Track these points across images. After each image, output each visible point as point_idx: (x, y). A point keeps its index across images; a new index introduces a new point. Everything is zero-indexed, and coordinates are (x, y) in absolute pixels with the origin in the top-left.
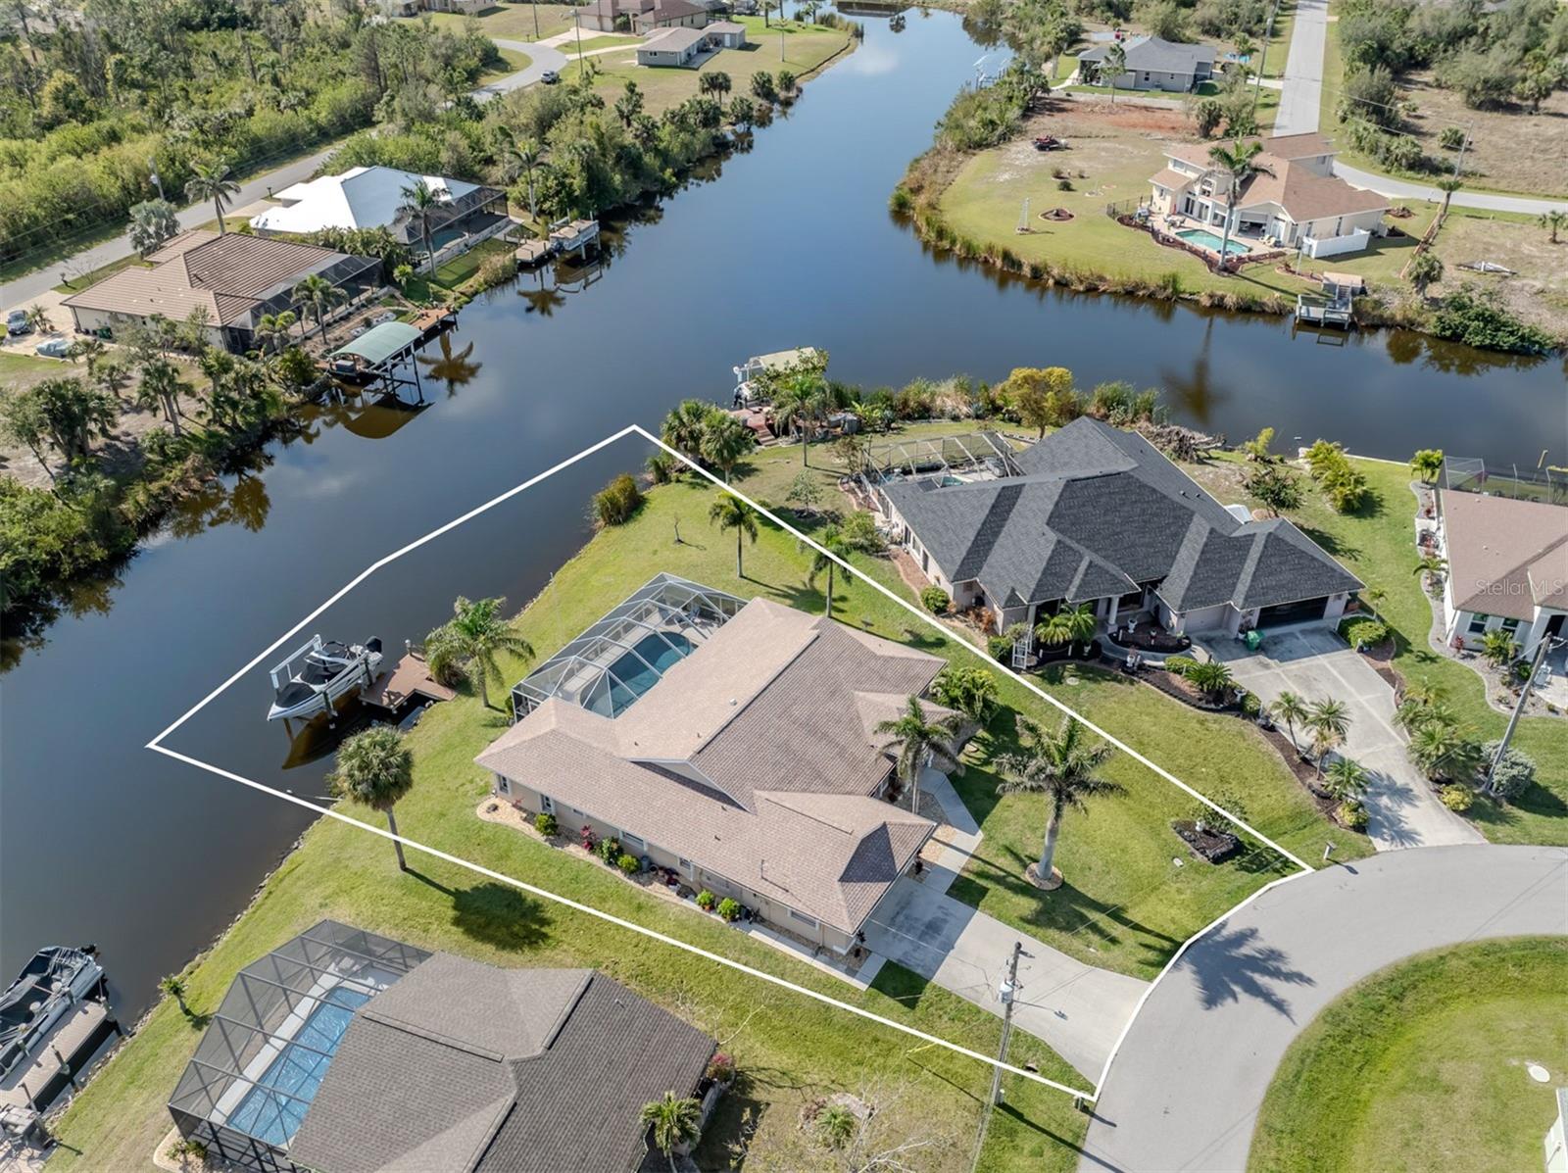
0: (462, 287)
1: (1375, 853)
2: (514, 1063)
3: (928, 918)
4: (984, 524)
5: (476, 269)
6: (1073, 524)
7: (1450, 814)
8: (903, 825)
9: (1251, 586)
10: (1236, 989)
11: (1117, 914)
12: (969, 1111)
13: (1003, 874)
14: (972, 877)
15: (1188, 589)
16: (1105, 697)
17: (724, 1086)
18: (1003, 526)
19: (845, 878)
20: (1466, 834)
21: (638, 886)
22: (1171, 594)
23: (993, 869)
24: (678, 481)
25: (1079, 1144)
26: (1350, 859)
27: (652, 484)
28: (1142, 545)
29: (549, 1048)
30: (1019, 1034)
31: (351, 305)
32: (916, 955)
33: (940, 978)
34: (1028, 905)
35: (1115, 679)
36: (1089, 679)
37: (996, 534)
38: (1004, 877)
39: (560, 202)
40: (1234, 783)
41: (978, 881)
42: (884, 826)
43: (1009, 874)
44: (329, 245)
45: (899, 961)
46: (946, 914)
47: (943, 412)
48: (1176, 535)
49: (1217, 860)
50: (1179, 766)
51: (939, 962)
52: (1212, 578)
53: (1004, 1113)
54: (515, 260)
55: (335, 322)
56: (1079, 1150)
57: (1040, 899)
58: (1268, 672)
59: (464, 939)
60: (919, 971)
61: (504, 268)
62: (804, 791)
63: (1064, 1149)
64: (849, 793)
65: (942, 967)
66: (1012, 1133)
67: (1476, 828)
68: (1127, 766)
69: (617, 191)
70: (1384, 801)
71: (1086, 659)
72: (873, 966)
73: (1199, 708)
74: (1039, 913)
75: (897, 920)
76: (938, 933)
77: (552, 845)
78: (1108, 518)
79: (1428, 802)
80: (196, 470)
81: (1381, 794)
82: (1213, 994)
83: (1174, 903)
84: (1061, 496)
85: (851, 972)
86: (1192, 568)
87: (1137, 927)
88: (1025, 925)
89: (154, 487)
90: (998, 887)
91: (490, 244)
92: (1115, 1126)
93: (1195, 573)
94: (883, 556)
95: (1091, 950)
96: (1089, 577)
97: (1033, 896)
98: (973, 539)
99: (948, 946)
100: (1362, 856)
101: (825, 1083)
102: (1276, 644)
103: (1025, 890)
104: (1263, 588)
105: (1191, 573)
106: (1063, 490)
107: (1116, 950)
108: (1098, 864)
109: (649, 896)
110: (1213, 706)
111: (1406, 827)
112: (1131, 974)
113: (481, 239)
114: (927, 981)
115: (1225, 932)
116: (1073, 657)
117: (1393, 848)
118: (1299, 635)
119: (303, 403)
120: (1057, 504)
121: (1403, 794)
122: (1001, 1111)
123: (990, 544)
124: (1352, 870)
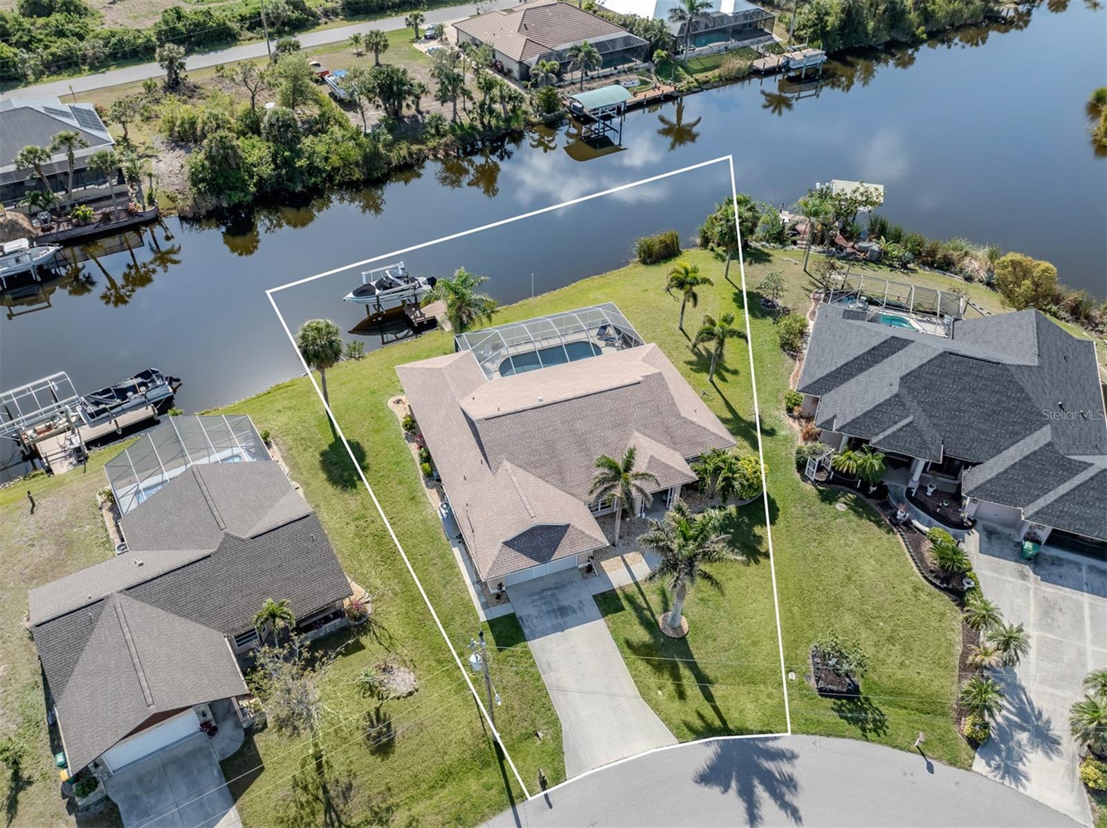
0: (700, 76)
1: (969, 768)
2: (227, 535)
3: (566, 603)
4: (856, 359)
5: (717, 67)
6: (925, 388)
7: (1078, 784)
8: (582, 532)
9: (1052, 504)
10: (734, 784)
11: (703, 681)
12: (472, 733)
13: (645, 606)
14: (621, 596)
15: (989, 481)
16: (855, 531)
17: (352, 622)
18: (871, 366)
19: (507, 544)
20: (1077, 808)
21: (424, 485)
22: (971, 479)
23: (642, 599)
24: (712, 250)
25: (516, 801)
26: (939, 759)
27: (695, 246)
28: (977, 429)
29: (252, 538)
30: (550, 710)
31: (616, 69)
32: (535, 621)
33: (534, 645)
34: (641, 635)
35: (879, 524)
36: (855, 511)
37: (861, 370)
38: (644, 609)
39: (814, 32)
40: (898, 646)
41: (622, 600)
42: (568, 526)
43: (649, 609)
44: (624, 25)
45: (521, 618)
46: (580, 608)
47: (961, 270)
48: (1016, 434)
49: (823, 692)
50: (863, 611)
51: (544, 634)
52: (1019, 482)
53: (494, 750)
54: (751, 66)
55: (599, 77)
56: (513, 804)
57: (655, 637)
58: (1020, 582)
59: (318, 465)
60: (526, 631)
61: (739, 69)
62: (541, 477)
63: (505, 797)
64: (573, 495)
65: (543, 638)
66: (486, 764)
67: (1093, 810)
68: (821, 588)
69: (867, 34)
70: (1023, 737)
71: (868, 496)
72: (501, 611)
73: (925, 577)
74: (645, 645)
75: (545, 593)
76: (562, 617)
77: (406, 438)
78: (961, 395)
79: (1066, 762)
80: (446, 145)
81: (1024, 729)
82: (712, 776)
83: (757, 700)
84: (930, 361)
85: (485, 606)
86: (1007, 466)
87: (709, 697)
88: (625, 646)
89: (415, 148)
90: (633, 612)
91: (743, 52)
92: (551, 807)
93: (1006, 471)
94: (792, 355)
95: (659, 692)
96: (902, 433)
97: (651, 633)
98: (839, 365)
99: (561, 628)
100: (953, 763)
101: (406, 658)
102: (1053, 564)
103: (650, 625)
104: (1061, 511)
105: (1002, 470)
106: (935, 358)
107: (677, 704)
108: (724, 639)
109: (424, 495)
110: (938, 583)
111: (1020, 766)
112: (668, 725)
113: (741, 45)
114: (525, 640)
115: (770, 744)
116: (858, 490)
117: (991, 776)
118: (1084, 569)
119: (539, 124)
120: (921, 366)
121: (1046, 740)
122: (493, 746)
123: (851, 376)
124: (930, 768)
